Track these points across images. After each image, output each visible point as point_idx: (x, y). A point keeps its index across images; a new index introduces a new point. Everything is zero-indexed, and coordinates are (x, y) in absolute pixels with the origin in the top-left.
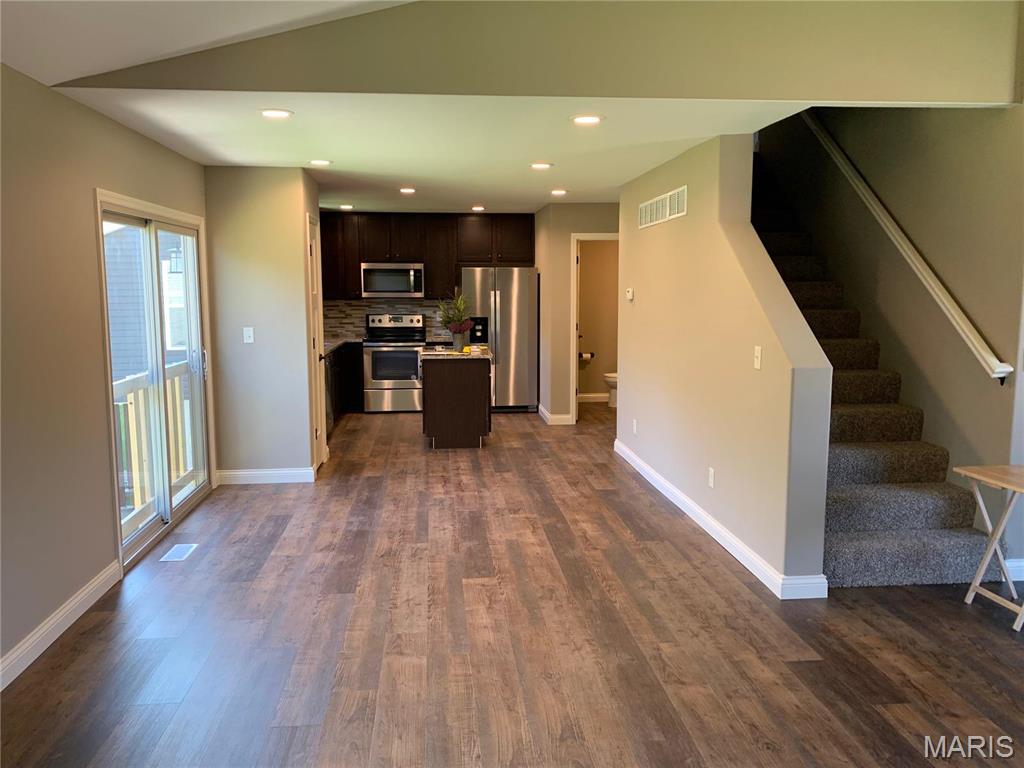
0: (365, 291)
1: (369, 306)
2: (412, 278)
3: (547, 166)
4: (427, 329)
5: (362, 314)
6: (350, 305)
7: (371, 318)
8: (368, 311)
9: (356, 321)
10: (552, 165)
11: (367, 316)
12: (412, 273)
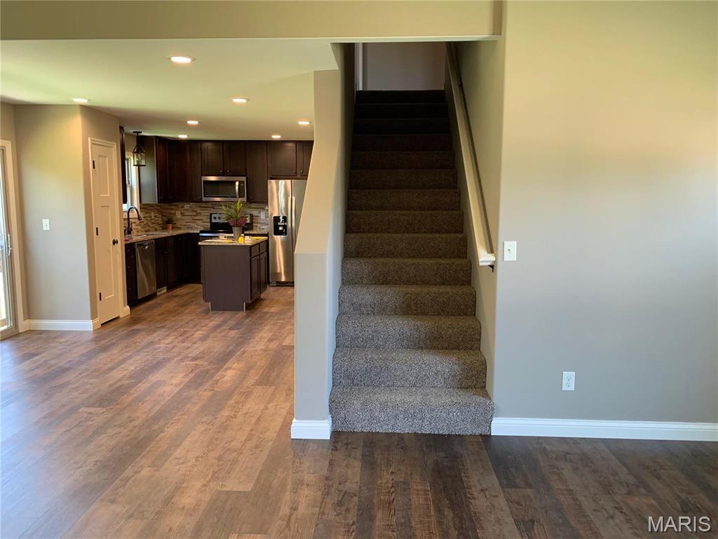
0: (205, 196)
1: (213, 208)
2: (237, 188)
3: (245, 101)
4: (254, 224)
5: (207, 213)
6: (200, 207)
7: (213, 216)
8: (212, 211)
9: (204, 218)
10: (248, 100)
11: (211, 214)
12: (237, 183)
